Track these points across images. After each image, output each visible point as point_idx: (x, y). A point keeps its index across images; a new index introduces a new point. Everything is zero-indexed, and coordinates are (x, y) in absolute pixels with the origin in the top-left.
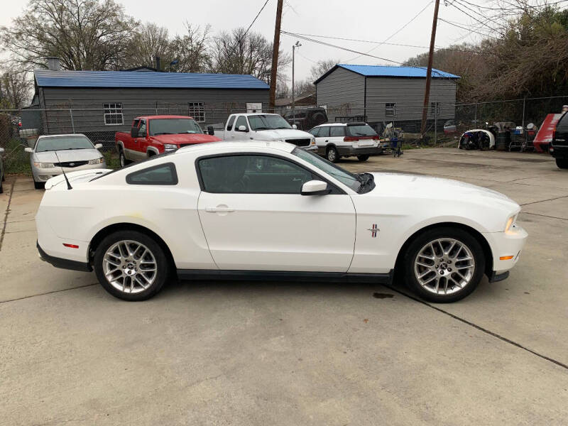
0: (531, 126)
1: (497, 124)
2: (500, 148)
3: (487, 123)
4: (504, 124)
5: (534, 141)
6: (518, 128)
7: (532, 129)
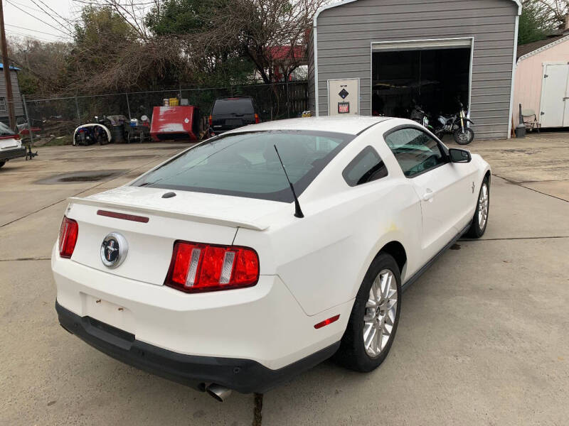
0: (144, 118)
1: (109, 118)
2: (117, 141)
3: (96, 117)
4: (118, 117)
5: (151, 132)
6: (132, 120)
7: (146, 121)
